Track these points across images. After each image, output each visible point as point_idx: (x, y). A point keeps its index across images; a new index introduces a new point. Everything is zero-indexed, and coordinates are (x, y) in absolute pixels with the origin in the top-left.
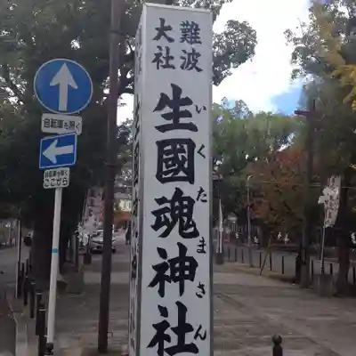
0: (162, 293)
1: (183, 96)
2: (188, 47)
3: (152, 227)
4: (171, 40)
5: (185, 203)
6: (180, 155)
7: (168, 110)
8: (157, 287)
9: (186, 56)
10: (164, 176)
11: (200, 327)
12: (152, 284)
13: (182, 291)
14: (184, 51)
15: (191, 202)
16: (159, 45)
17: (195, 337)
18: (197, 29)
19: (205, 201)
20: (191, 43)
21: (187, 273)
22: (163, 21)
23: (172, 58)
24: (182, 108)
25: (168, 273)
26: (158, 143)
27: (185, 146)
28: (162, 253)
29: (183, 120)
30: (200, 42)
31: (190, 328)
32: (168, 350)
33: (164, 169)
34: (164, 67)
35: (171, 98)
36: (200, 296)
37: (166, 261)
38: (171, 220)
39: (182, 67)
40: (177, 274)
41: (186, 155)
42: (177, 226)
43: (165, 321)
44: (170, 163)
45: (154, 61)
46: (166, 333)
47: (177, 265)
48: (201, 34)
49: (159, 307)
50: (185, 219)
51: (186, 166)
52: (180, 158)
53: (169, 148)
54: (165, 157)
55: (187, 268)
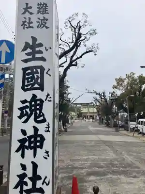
0: (23, 156)
1: (37, 42)
2: (41, 16)
3: (18, 117)
4: (31, 13)
5: (38, 102)
6: (35, 75)
7: (29, 50)
8: (20, 152)
9: (40, 21)
10: (26, 88)
11: (46, 177)
12: (17, 151)
13: (35, 155)
14: (39, 19)
15: (42, 101)
16: (24, 17)
17: (43, 184)
18: (46, 6)
19: (50, 101)
20: (43, 14)
21: (38, 144)
22: (27, 4)
23: (32, 23)
24: (37, 49)
25: (27, 144)
26: (23, 69)
27: (39, 70)
28: (24, 132)
29: (37, 56)
30: (48, 13)
31: (39, 178)
32: (26, 191)
33: (26, 84)
34: (27, 28)
35: (31, 44)
36: (46, 158)
37: (26, 137)
38: (29, 113)
39: (38, 27)
40: (32, 145)
41: (39, 75)
42: (33, 116)
43: (24, 173)
44: (30, 80)
45: (22, 26)
46: (25, 180)
47: (33, 140)
48: (49, 9)
49: (21, 164)
50: (38, 112)
51: (39, 81)
52: (36, 77)
53: (29, 71)
54: (27, 76)
55: (38, 141)
